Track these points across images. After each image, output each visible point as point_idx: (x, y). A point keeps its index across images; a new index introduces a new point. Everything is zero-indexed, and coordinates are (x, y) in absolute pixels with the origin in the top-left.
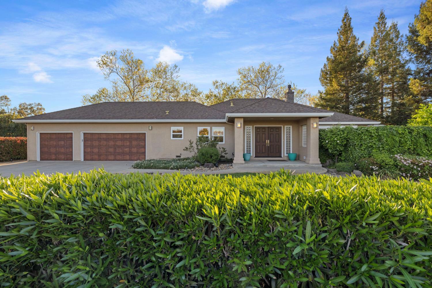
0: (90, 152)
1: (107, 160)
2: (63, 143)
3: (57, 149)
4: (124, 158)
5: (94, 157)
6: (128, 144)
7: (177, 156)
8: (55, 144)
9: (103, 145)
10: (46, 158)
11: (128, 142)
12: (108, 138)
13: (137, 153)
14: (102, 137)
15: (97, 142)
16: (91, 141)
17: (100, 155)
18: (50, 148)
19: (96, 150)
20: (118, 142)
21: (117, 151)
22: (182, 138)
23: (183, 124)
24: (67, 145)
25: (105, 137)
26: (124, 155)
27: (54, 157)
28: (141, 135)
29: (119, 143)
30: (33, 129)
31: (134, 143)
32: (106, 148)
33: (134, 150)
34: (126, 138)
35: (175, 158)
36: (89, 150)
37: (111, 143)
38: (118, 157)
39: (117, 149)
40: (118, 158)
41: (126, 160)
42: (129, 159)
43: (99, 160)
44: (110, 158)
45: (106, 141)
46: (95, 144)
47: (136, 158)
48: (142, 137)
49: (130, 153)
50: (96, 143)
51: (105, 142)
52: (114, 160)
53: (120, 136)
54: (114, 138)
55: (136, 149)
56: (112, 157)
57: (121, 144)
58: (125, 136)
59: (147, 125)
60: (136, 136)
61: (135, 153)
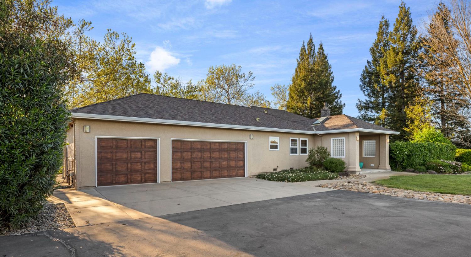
0: (181, 168)
1: (201, 178)
2: (138, 155)
3: (129, 165)
4: (223, 175)
5: (185, 175)
6: (226, 156)
7: (275, 169)
8: (125, 156)
9: (196, 158)
10: (109, 181)
11: (226, 153)
12: (203, 148)
13: (235, 167)
14: (195, 147)
15: (190, 154)
16: (181, 152)
17: (192, 173)
18: (116, 164)
19: (187, 165)
20: (215, 153)
21: (214, 165)
22: (278, 150)
23: (279, 134)
24: (145, 159)
25: (199, 147)
26: (222, 171)
27: (123, 179)
28: (239, 145)
29: (216, 155)
30: (88, 131)
31: (233, 155)
32: (201, 162)
33: (233, 164)
34: (224, 149)
35: (272, 171)
36: (178, 165)
37: (207, 155)
38: (216, 173)
39: (214, 162)
40: (215, 175)
41: (224, 177)
42: (228, 176)
43: (192, 179)
44: (206, 176)
45: (201, 152)
46: (186, 157)
47: (234, 174)
48: (240, 148)
49: (229, 168)
50: (187, 155)
51: (200, 154)
52: (210, 178)
53: (217, 146)
54: (210, 149)
55: (234, 162)
56: (208, 174)
57: (218, 156)
58: (223, 146)
59: (249, 133)
60: (234, 146)
61: (233, 167)
